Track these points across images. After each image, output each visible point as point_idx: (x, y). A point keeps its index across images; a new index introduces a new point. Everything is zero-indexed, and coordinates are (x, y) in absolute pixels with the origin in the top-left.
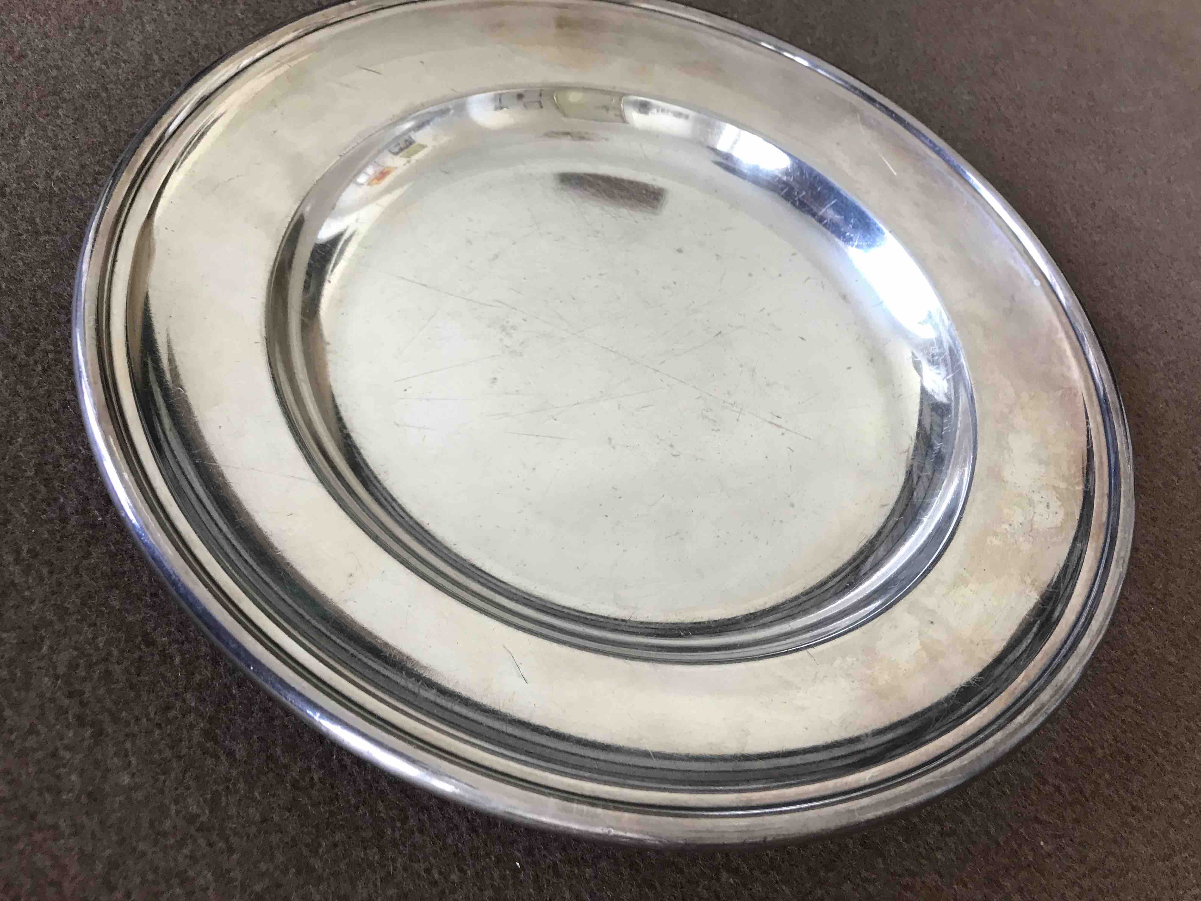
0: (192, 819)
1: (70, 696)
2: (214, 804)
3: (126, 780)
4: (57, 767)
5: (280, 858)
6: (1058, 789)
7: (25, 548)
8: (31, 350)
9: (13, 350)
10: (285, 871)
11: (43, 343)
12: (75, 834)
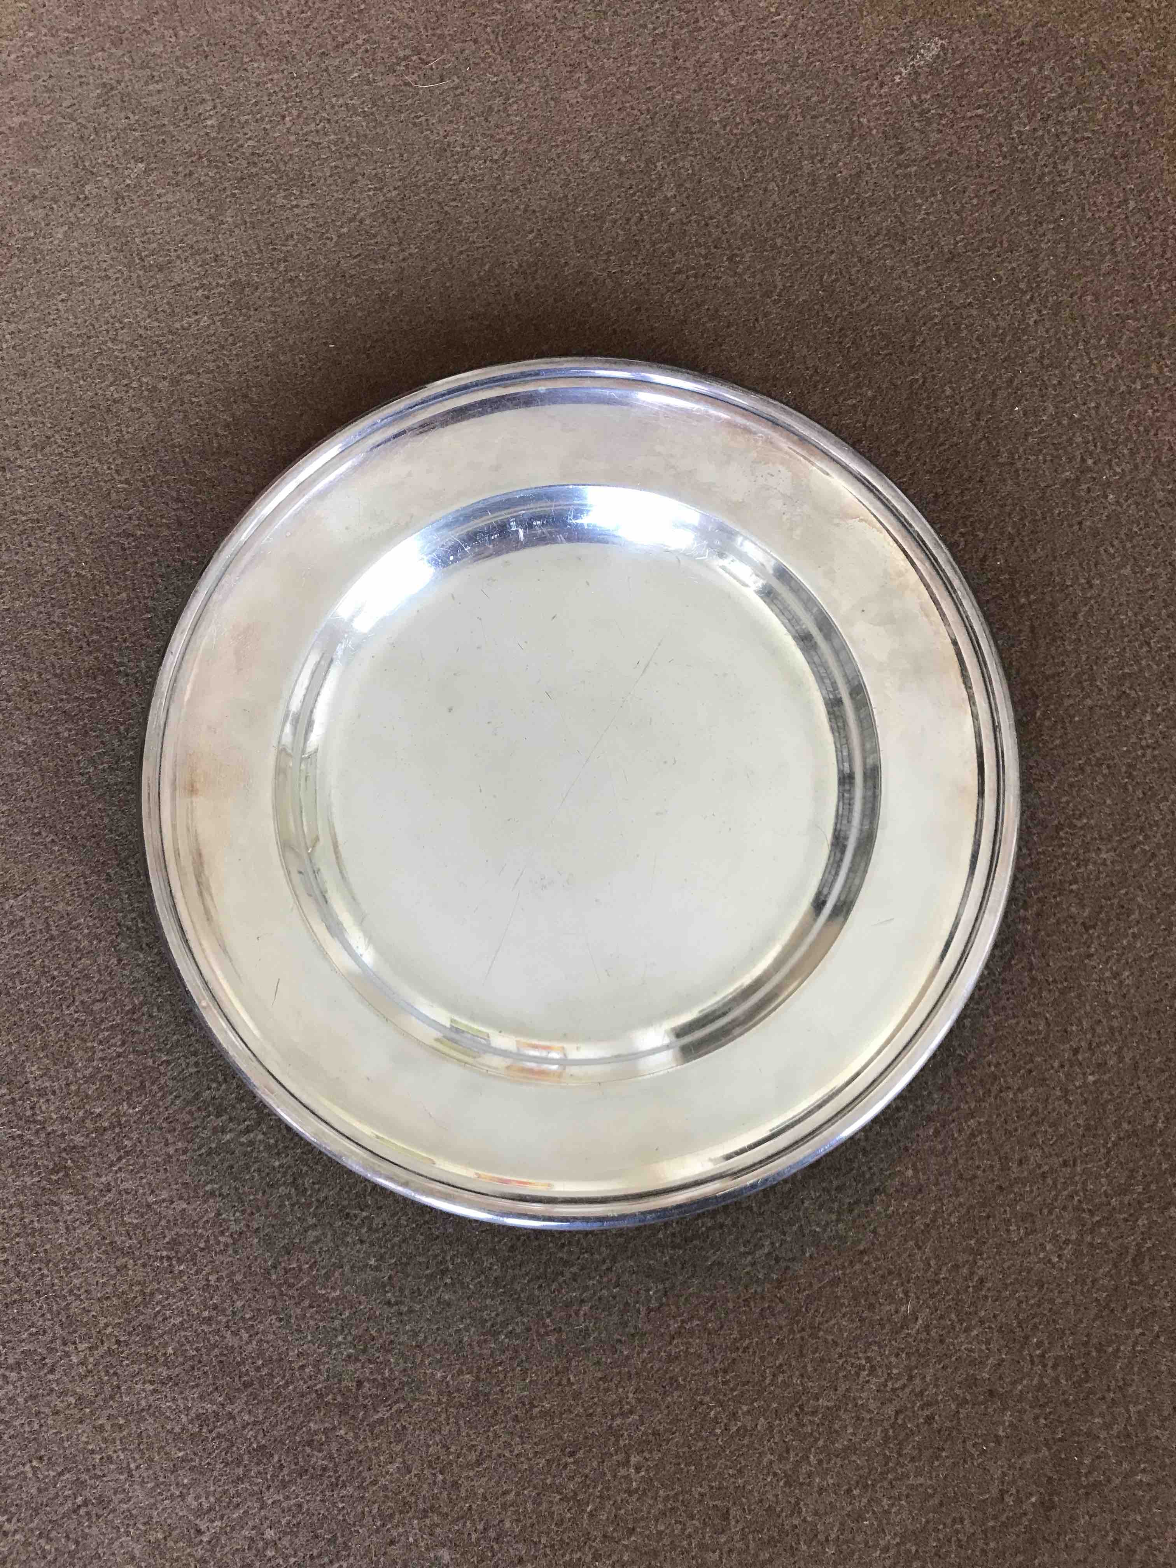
0: (937, 1133)
1: (851, 1211)
2: (929, 1119)
3: (910, 1173)
4: (898, 1214)
5: (964, 1080)
6: (963, 535)
7: (742, 1249)
8: (566, 1263)
9: (568, 1275)
10: (974, 1076)
11: (560, 1255)
12: (940, 1199)
